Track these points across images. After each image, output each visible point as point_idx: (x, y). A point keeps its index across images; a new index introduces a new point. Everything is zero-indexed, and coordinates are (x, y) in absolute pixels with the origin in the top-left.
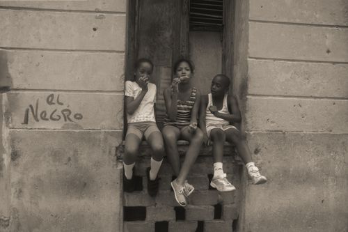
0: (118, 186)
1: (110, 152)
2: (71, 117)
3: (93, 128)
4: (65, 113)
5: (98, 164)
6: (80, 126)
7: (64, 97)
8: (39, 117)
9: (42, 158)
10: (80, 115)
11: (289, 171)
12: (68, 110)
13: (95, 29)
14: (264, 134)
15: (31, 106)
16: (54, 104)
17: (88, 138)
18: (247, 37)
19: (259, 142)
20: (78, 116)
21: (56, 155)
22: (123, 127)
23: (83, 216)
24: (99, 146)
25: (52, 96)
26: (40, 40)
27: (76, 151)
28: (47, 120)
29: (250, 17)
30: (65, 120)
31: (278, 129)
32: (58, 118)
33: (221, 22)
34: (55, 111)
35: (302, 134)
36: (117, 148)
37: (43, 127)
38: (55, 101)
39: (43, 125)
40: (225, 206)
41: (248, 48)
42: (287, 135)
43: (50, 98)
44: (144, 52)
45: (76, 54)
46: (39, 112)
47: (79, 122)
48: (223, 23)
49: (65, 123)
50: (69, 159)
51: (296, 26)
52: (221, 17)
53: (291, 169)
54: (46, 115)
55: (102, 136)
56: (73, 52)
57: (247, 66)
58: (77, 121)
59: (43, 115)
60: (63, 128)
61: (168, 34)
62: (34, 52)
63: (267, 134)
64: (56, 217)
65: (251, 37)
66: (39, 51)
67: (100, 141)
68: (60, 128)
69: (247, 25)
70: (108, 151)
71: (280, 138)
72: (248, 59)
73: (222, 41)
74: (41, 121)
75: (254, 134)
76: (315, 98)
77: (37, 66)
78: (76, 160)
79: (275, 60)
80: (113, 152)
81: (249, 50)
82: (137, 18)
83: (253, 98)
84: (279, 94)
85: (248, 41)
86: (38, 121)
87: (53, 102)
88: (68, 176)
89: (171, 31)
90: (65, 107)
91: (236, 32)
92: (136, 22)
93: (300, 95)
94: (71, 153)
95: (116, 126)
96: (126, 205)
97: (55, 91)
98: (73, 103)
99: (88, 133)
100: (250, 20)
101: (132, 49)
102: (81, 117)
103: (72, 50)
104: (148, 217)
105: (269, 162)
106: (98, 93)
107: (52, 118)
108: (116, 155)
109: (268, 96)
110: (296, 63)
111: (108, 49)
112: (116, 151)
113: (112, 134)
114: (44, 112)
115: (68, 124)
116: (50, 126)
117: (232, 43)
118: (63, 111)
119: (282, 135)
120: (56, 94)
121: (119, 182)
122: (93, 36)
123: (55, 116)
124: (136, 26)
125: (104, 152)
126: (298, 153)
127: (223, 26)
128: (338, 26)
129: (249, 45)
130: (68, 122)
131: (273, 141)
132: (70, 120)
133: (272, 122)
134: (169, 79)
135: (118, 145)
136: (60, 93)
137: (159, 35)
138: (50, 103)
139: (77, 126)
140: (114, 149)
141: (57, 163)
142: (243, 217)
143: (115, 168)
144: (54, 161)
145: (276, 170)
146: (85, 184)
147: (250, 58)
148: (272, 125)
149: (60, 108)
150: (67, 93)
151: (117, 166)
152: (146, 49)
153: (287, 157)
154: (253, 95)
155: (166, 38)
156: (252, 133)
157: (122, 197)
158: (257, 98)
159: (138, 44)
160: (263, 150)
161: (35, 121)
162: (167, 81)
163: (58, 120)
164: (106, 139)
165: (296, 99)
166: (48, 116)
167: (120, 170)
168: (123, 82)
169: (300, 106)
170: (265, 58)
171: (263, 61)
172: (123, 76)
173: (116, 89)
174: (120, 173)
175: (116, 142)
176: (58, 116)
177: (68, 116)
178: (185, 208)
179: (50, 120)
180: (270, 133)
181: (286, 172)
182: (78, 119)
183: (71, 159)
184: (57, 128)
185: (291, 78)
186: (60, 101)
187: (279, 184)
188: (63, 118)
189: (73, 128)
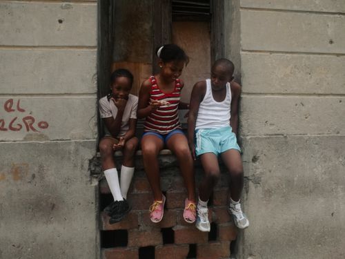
0: (93, 206)
1: (82, 166)
2: (35, 125)
3: (61, 138)
4: (27, 121)
5: (67, 181)
6: (46, 136)
7: (25, 102)
10: (45, 123)
11: (294, 181)
12: (30, 118)
13: (60, 21)
14: (263, 138)
16: (14, 110)
17: (56, 150)
18: (239, 26)
19: (257, 148)
20: (43, 125)
21: (17, 172)
22: (96, 136)
23: (51, 244)
24: (69, 159)
25: (11, 101)
27: (41, 167)
28: (5, 130)
29: (242, 4)
30: (28, 130)
31: (279, 132)
32: (18, 127)
33: (208, 11)
34: (16, 119)
35: (306, 137)
36: (91, 161)
38: (14, 107)
40: (220, 225)
41: (240, 40)
42: (289, 139)
43: (9, 104)
44: (121, 46)
45: (38, 51)
47: (45, 131)
48: (211, 12)
49: (26, 133)
50: (34, 176)
51: (294, 13)
52: (208, 5)
53: (296, 179)
54: (3, 124)
55: (72, 148)
56: (36, 49)
57: (240, 61)
58: (42, 130)
60: (25, 139)
63: (266, 138)
64: (19, 247)
65: (243, 27)
67: (70, 153)
68: (21, 139)
69: (238, 13)
70: (79, 165)
71: (281, 142)
72: (241, 53)
75: (251, 139)
76: (319, 95)
78: (42, 178)
79: (271, 52)
80: (86, 165)
81: (241, 42)
82: (110, 8)
83: (248, 97)
84: (279, 92)
85: (239, 32)
87: (12, 108)
88: (33, 197)
89: (151, 22)
90: (26, 114)
92: (110, 12)
93: (303, 92)
94: (36, 169)
95: (89, 135)
96: (104, 229)
97: (14, 95)
98: (36, 108)
99: (56, 144)
100: (242, 8)
102: (46, 126)
103: (34, 47)
104: (131, 242)
105: (270, 172)
106: (66, 97)
107: (11, 128)
108: (89, 169)
109: (266, 94)
110: (296, 55)
111: (76, 44)
112: (90, 165)
113: (84, 145)
114: (2, 121)
115: (31, 135)
116: (9, 136)
117: (222, 34)
118: (24, 119)
119: (284, 140)
120: (15, 99)
121: (94, 201)
122: (59, 30)
123: (15, 125)
124: (110, 18)
125: (75, 166)
126: (302, 160)
127: (211, 15)
128: (340, 14)
129: (242, 36)
130: (31, 131)
131: (273, 147)
132: (34, 129)
133: (271, 124)
135: (91, 157)
136: (21, 97)
138: (9, 110)
139: (42, 136)
140: (87, 162)
141: (19, 182)
142: (241, 238)
143: (89, 185)
144: (15, 179)
145: (279, 180)
146: (54, 205)
147: (243, 50)
148: (271, 128)
149: (21, 116)
150: (29, 97)
151: (91, 181)
152: (122, 43)
153: (289, 165)
154: (248, 94)
156: (248, 138)
157: (99, 219)
158: (253, 96)
159: (113, 39)
160: (262, 157)
163: (19, 130)
164: (77, 150)
165: (297, 97)
166: (6, 126)
167: (96, 186)
168: (96, 82)
169: (303, 105)
170: (260, 51)
171: (258, 54)
172: (96, 76)
173: (87, 91)
174: (96, 191)
175: (89, 154)
176: (19, 125)
177: (31, 124)
178: (174, 229)
179: (9, 130)
180: (270, 137)
181: (289, 183)
182: (43, 128)
183: (36, 176)
184: (18, 139)
185: (291, 73)
186: (21, 107)
187: (283, 197)
188: (24, 127)
189: (37, 139)
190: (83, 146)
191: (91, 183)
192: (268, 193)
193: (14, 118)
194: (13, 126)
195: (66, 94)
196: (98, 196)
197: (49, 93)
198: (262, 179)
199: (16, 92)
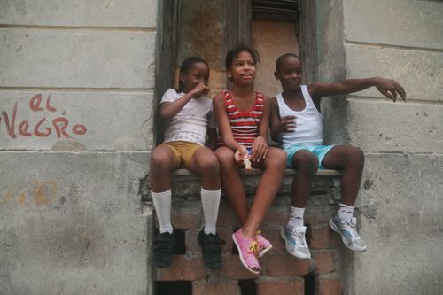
0: (144, 245)
1: (130, 188)
2: (69, 130)
3: (103, 148)
4: (58, 124)
5: (109, 209)
6: (82, 145)
7: (57, 98)
8: (16, 131)
9: (17, 198)
10: (82, 126)
11: (418, 215)
12: (63, 120)
14: (377, 156)
15: (5, 114)
16: (41, 109)
17: (94, 164)
18: (340, 12)
20: (79, 129)
21: (41, 194)
22: (151, 147)
24: (113, 176)
25: (39, 97)
26: (25, 13)
27: (74, 186)
28: (29, 135)
30: (59, 136)
31: (397, 149)
32: (46, 132)
33: (295, 8)
34: (43, 120)
35: (431, 157)
36: (142, 181)
37: (22, 147)
38: (43, 104)
39: (22, 143)
40: (321, 276)
41: (344, 28)
42: (410, 158)
43: (36, 100)
45: (79, 33)
46: (17, 123)
47: (82, 139)
49: (57, 140)
50: (63, 200)
53: (421, 212)
54: (27, 127)
55: (117, 161)
56: (76, 30)
57: (344, 54)
58: (78, 137)
59: (24, 127)
60: (55, 148)
61: (220, 26)
62: (16, 31)
63: (381, 157)
65: (347, 12)
66: (22, 29)
67: (113, 169)
68: (49, 148)
70: (127, 186)
71: (399, 161)
72: (345, 44)
73: (298, 35)
74: (20, 137)
77: (18, 50)
78: (75, 202)
79: (383, 46)
80: (136, 187)
81: (345, 31)
83: (356, 101)
86: (14, 136)
87: (40, 106)
88: (60, 229)
89: (225, 21)
90: (58, 114)
91: (320, 17)
92: (175, 5)
93: (425, 97)
94: (67, 189)
95: (141, 145)
96: (159, 279)
97: (44, 89)
98: (71, 108)
99: (95, 156)
101: (168, 43)
102: (84, 131)
103: (74, 28)
105: (388, 202)
106: (112, 92)
107: (37, 133)
108: (140, 192)
109: (378, 98)
110: (413, 52)
112: (141, 187)
113: (134, 158)
114: (25, 123)
115: (63, 143)
116: (33, 144)
118: (55, 122)
119: (404, 159)
120: (45, 94)
121: (145, 239)
123: (42, 129)
124: (175, 11)
125: (120, 187)
126: (429, 186)
127: (299, 13)
129: (345, 23)
130: (63, 138)
131: (390, 168)
132: (66, 135)
133: (387, 139)
134: (223, 89)
135: (143, 175)
136: (51, 92)
137: (208, 27)
138: (35, 108)
139: (77, 145)
140: (137, 182)
141: (43, 207)
143: (139, 215)
144: (37, 203)
145: (399, 214)
146: (89, 242)
147: (347, 41)
148: (388, 143)
149: (51, 116)
150: (63, 92)
151: (141, 209)
152: (189, 46)
153: (413, 194)
154: (356, 97)
155: (218, 30)
158: (362, 101)
159: (178, 39)
160: (377, 182)
161: (9, 137)
162: (220, 91)
163: (47, 135)
164: (124, 165)
165: (418, 104)
166: (31, 130)
167: (148, 218)
168: (153, 74)
169: (426, 115)
170: (369, 44)
171: (367, 47)
172: (154, 66)
173: (141, 86)
174: (148, 223)
175: (141, 171)
176: (47, 128)
177: (63, 128)
178: (257, 282)
179: (34, 136)
180: (385, 154)
181: (413, 217)
182: (79, 133)
183: (67, 199)
184: (45, 148)
185: (409, 73)
186: (51, 106)
187: (404, 237)
188: (54, 132)
189: (70, 149)
190: (132, 160)
191: (142, 213)
192: (386, 231)
193: (41, 119)
194: (39, 130)
195: (111, 89)
196: (151, 231)
197: (91, 87)
198: (378, 211)
199: (46, 85)
